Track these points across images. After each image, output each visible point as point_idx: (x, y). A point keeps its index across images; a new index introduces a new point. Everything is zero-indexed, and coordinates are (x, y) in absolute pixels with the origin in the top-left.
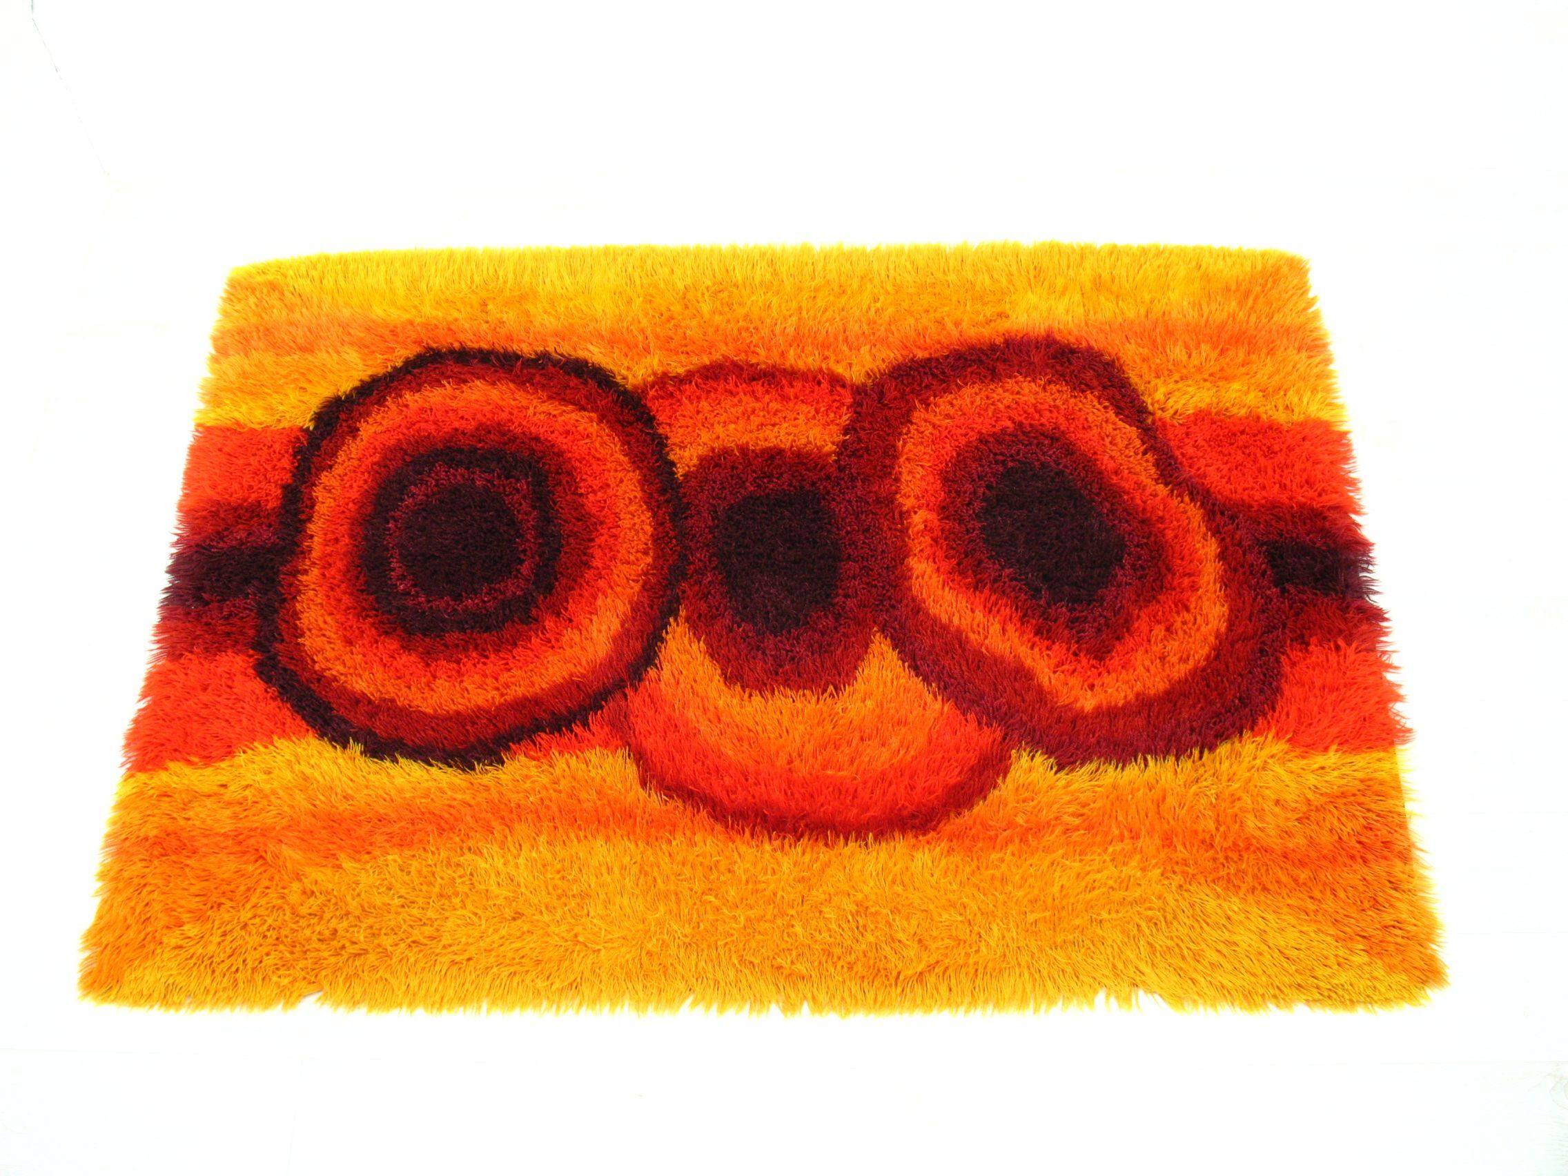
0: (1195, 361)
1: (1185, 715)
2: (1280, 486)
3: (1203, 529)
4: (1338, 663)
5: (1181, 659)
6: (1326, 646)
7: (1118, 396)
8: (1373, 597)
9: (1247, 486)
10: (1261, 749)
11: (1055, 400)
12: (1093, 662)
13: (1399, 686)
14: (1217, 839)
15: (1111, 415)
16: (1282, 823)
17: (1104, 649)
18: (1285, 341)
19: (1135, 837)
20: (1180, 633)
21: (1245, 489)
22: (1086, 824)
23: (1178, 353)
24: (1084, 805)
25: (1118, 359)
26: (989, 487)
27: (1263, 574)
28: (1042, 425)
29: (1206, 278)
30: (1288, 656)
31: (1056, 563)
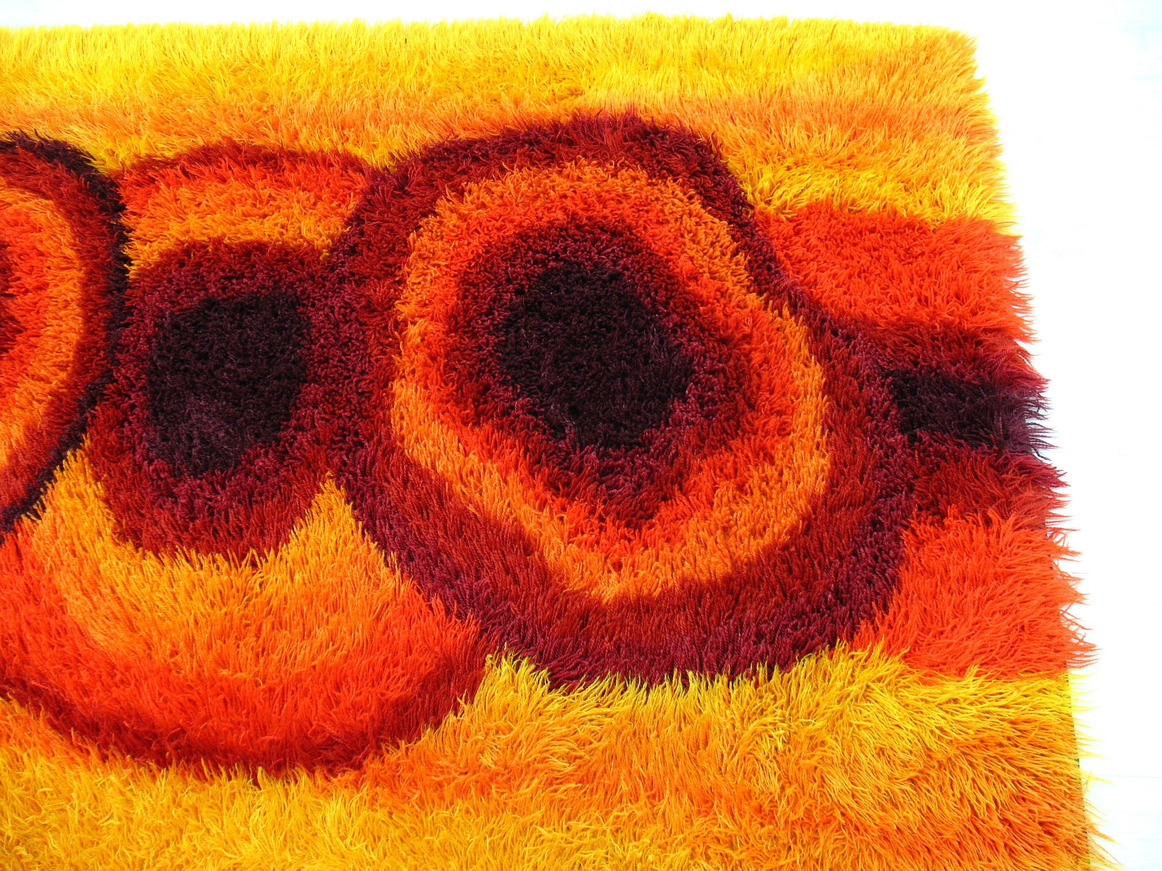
0: (816, 143)
1: (750, 614)
2: (920, 300)
3: (805, 351)
4: (988, 544)
5: (753, 533)
6: (970, 519)
7: (710, 184)
8: (1043, 452)
9: (872, 297)
10: (864, 667)
11: (624, 187)
12: (624, 530)
13: (1077, 580)
14: (782, 805)
15: (697, 206)
16: (883, 783)
17: (641, 513)
18: (938, 124)
19: (655, 796)
20: (756, 491)
21: (868, 301)
22: (581, 773)
23: (795, 134)
24: (582, 743)
25: (715, 142)
26: (519, 292)
27: (886, 415)
28: (605, 217)
29: (841, 51)
30: (913, 531)
31: (591, 392)
